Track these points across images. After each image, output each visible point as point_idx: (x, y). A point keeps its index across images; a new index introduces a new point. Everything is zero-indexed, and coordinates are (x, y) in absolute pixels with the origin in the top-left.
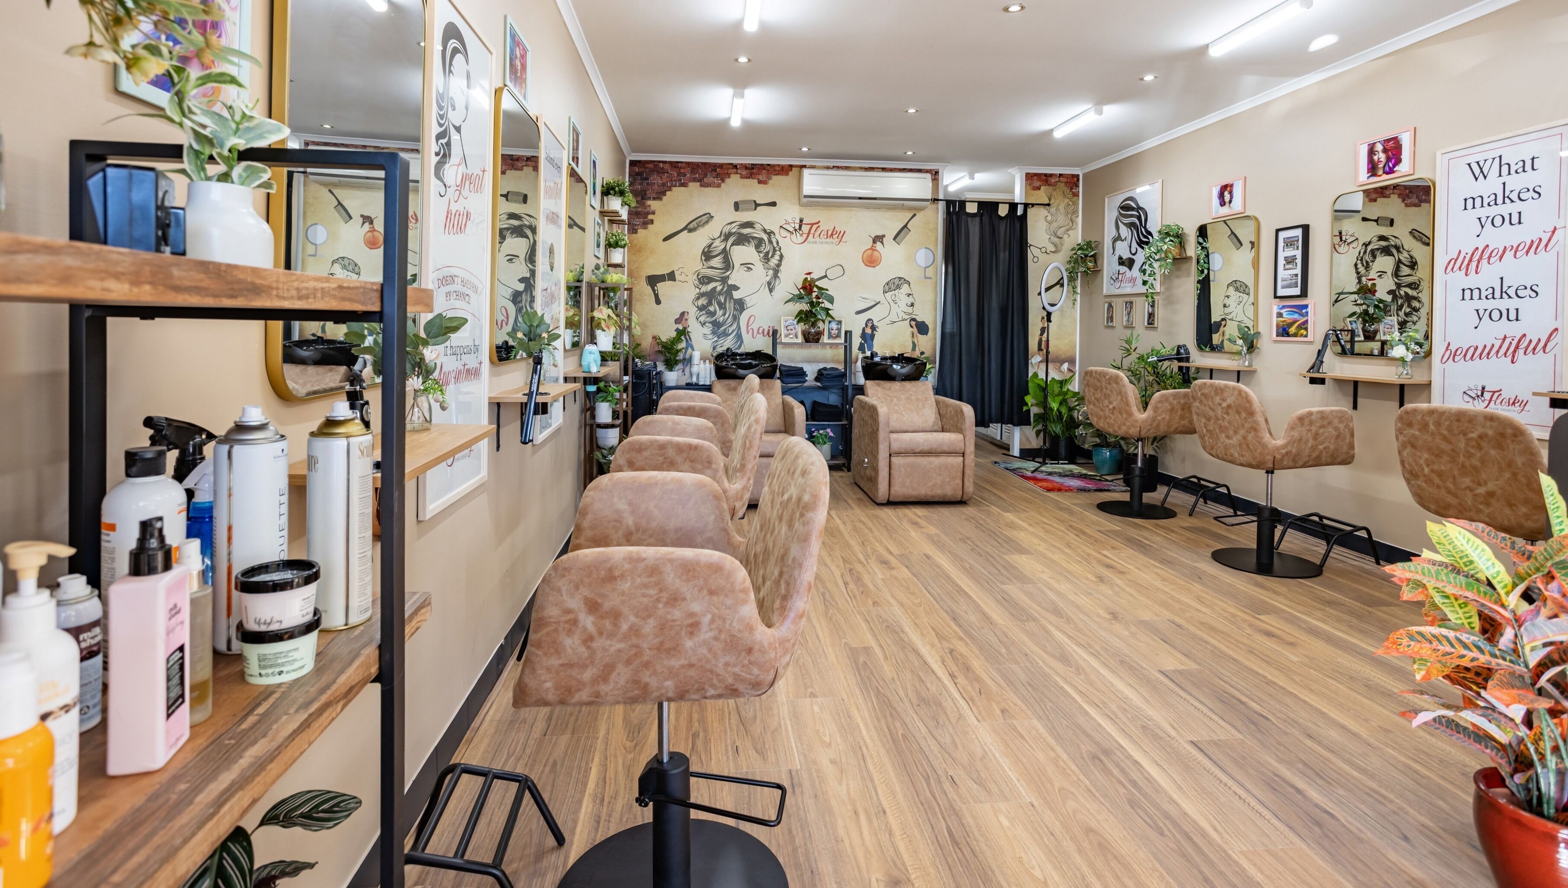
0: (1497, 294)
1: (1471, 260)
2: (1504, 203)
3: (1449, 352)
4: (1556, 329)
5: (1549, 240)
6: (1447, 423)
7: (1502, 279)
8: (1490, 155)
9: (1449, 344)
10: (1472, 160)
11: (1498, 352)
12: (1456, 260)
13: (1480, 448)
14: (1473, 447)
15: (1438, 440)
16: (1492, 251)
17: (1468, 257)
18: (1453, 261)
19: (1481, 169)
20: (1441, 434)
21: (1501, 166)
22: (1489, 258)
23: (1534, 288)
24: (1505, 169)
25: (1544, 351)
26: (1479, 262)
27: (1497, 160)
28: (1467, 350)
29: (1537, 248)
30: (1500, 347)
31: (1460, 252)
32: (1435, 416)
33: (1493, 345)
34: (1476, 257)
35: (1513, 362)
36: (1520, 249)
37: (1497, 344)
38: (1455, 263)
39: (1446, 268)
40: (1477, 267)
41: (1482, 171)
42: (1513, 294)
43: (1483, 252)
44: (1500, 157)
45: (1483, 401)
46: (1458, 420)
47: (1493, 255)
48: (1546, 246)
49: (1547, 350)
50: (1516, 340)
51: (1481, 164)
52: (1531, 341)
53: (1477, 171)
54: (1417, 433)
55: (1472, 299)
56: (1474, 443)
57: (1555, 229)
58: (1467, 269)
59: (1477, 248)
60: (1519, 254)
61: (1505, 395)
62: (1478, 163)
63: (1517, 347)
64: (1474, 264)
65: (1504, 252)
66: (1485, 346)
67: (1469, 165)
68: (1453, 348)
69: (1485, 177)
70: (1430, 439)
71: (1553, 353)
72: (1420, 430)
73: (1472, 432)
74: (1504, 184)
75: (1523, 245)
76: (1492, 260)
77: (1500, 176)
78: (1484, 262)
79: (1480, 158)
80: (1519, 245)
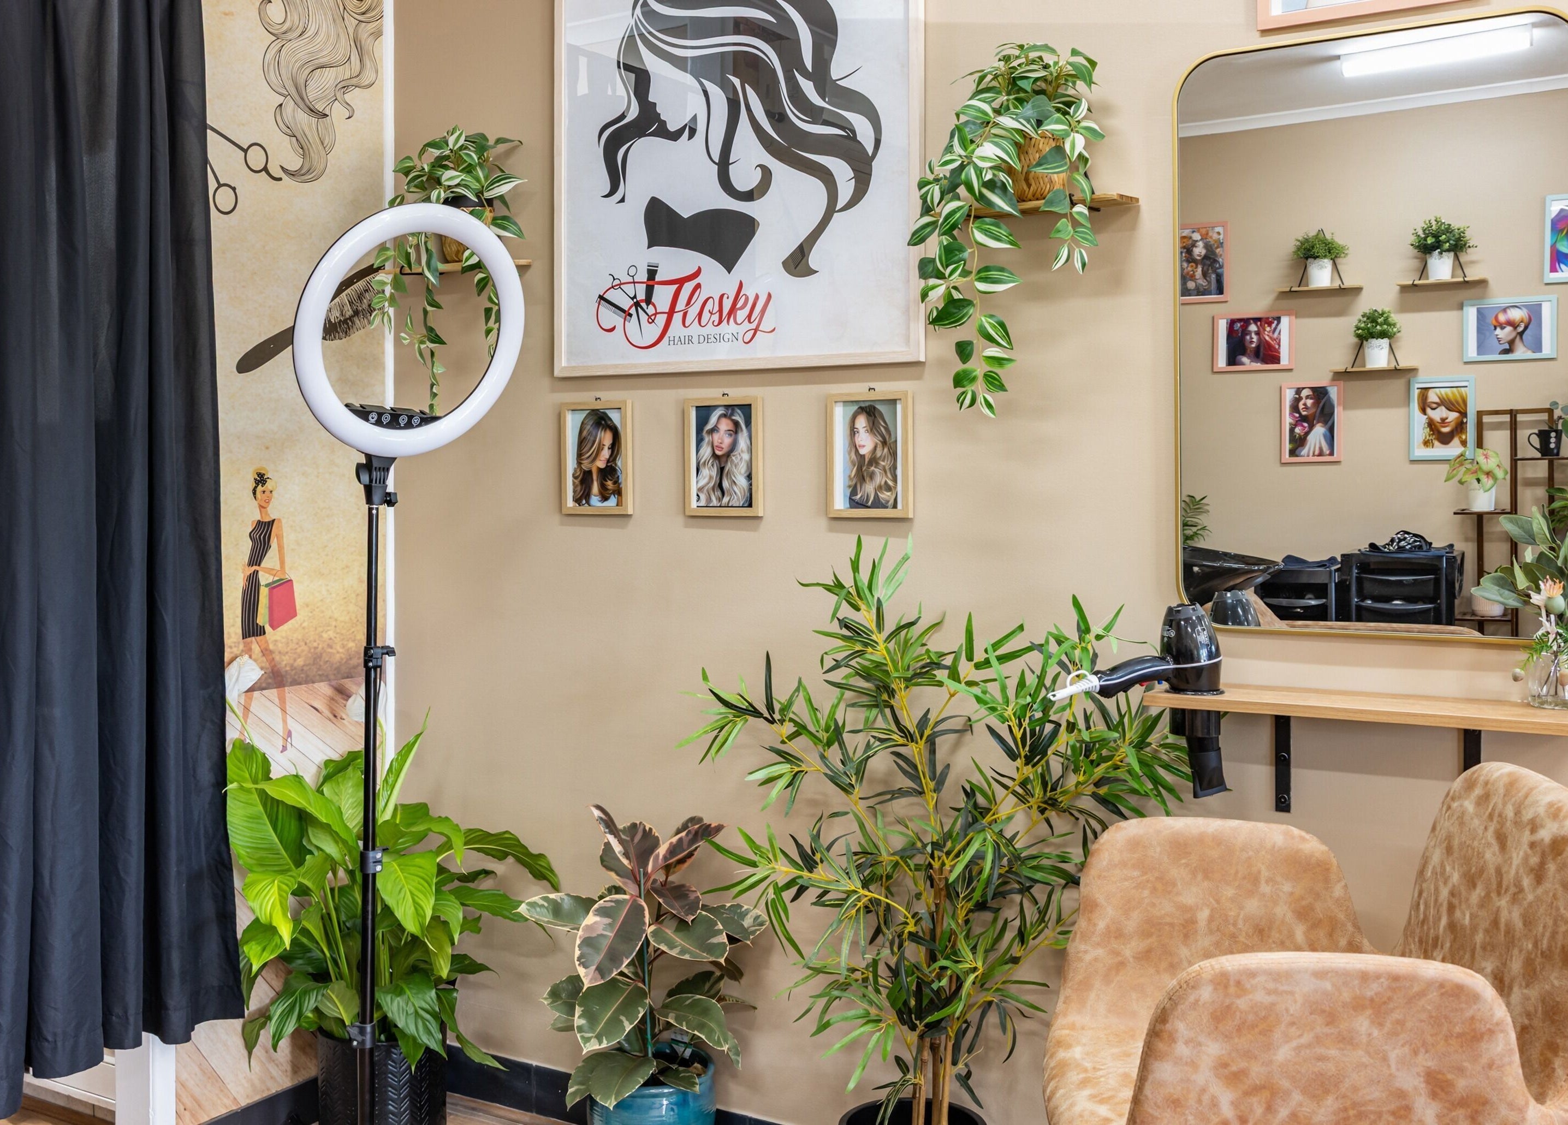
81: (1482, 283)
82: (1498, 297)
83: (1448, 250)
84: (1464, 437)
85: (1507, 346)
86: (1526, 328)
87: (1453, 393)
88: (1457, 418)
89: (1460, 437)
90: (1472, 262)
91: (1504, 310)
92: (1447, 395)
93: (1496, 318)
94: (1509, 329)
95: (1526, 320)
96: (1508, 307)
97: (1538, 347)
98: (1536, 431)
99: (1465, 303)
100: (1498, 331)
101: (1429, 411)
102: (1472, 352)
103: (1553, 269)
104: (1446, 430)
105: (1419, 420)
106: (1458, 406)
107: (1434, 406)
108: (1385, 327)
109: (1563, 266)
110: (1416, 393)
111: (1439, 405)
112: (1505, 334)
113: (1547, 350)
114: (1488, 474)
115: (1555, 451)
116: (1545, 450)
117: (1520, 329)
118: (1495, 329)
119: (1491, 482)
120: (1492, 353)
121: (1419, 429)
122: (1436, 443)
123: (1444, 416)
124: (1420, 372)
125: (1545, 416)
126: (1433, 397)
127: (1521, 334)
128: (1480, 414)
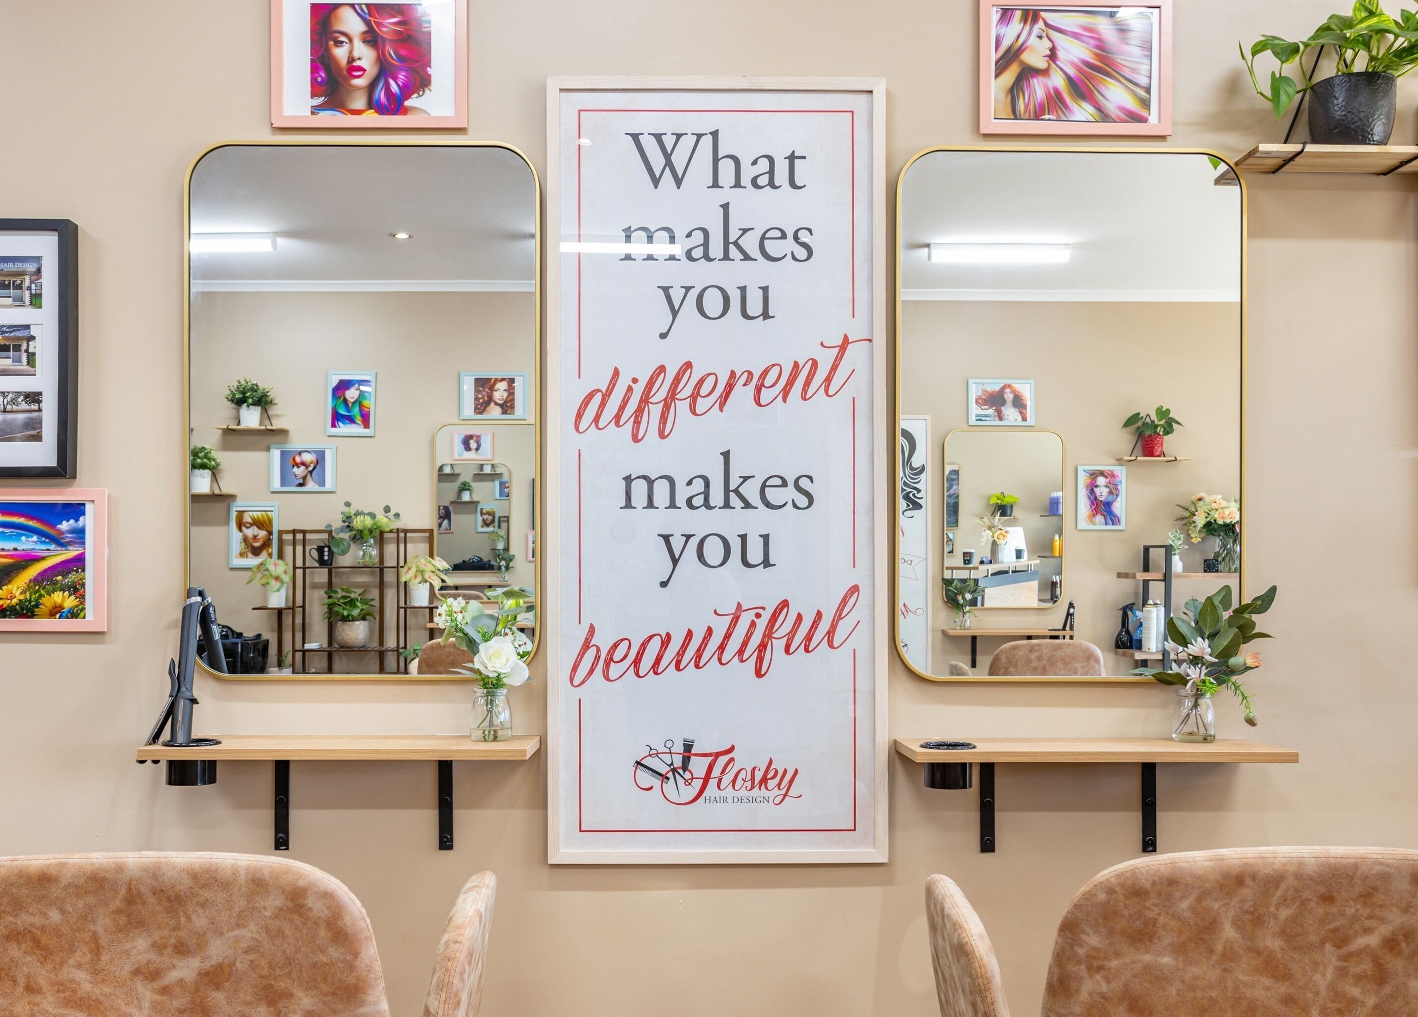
0: (717, 496)
1: (645, 400)
2: (726, 257)
3: (591, 654)
4: (855, 589)
5: (834, 368)
6: (1285, 913)
7: (726, 455)
8: (692, 124)
9: (592, 630)
10: (645, 124)
11: (722, 648)
12: (606, 396)
13: (1381, 976)
14: (1359, 979)
15: (1243, 973)
16: (701, 381)
17: (639, 389)
18: (597, 399)
19: (667, 156)
20: (1256, 952)
21: (716, 160)
22: (694, 397)
23: (804, 483)
24: (727, 168)
25: (831, 645)
26: (667, 407)
27: (707, 141)
28: (644, 646)
29: (807, 383)
30: (727, 636)
31: (616, 373)
32: (1246, 892)
33: (710, 631)
34: (660, 394)
35: (759, 674)
36: (769, 381)
37: (720, 627)
38: (603, 405)
39: (579, 416)
40: (664, 419)
41: (669, 163)
42: (754, 498)
43: (677, 380)
44: (715, 134)
45: (688, 783)
46: (1328, 899)
47: (705, 390)
48: (828, 380)
49: (837, 640)
50: (766, 616)
51: (669, 141)
52: (799, 618)
53: (658, 162)
54: (1167, 960)
55: (650, 504)
56: (1366, 966)
57: (846, 340)
58: (637, 423)
59: (662, 369)
60: (766, 395)
61: (743, 760)
62: (658, 137)
63: (768, 635)
64: (655, 411)
65: (730, 387)
66: (690, 634)
67: (635, 137)
68: (603, 641)
69: (679, 182)
70: (1214, 975)
71: (847, 648)
72: (1179, 949)
73: (1367, 931)
74: (726, 207)
75: (774, 372)
76: (702, 405)
77: (715, 185)
78: (682, 407)
79: (667, 125)
80: (766, 372)
81: (283, 433)
82: (295, 444)
83: (253, 404)
84: (270, 550)
85: (301, 481)
86: (314, 468)
87: (262, 515)
88: (266, 536)
89: (267, 550)
90: (278, 416)
91: (300, 453)
92: (258, 517)
93: (294, 459)
94: (303, 468)
95: (315, 461)
96: (302, 452)
97: (322, 483)
98: (316, 547)
99: (272, 446)
100: (295, 469)
101: (244, 529)
102: (276, 484)
103: (333, 425)
104: (257, 544)
105: (236, 536)
106: (263, 524)
107: (248, 525)
108: (205, 460)
109: (340, 424)
110: (234, 515)
111: (252, 525)
112: (300, 471)
113: (329, 485)
114: (277, 578)
115: (329, 562)
116: (322, 562)
117: (310, 469)
118: (293, 467)
119: (278, 585)
120: (291, 485)
121: (236, 544)
122: (250, 554)
123: (256, 533)
124: (238, 498)
125: (325, 536)
126: (247, 518)
127: (311, 472)
128: (281, 533)
